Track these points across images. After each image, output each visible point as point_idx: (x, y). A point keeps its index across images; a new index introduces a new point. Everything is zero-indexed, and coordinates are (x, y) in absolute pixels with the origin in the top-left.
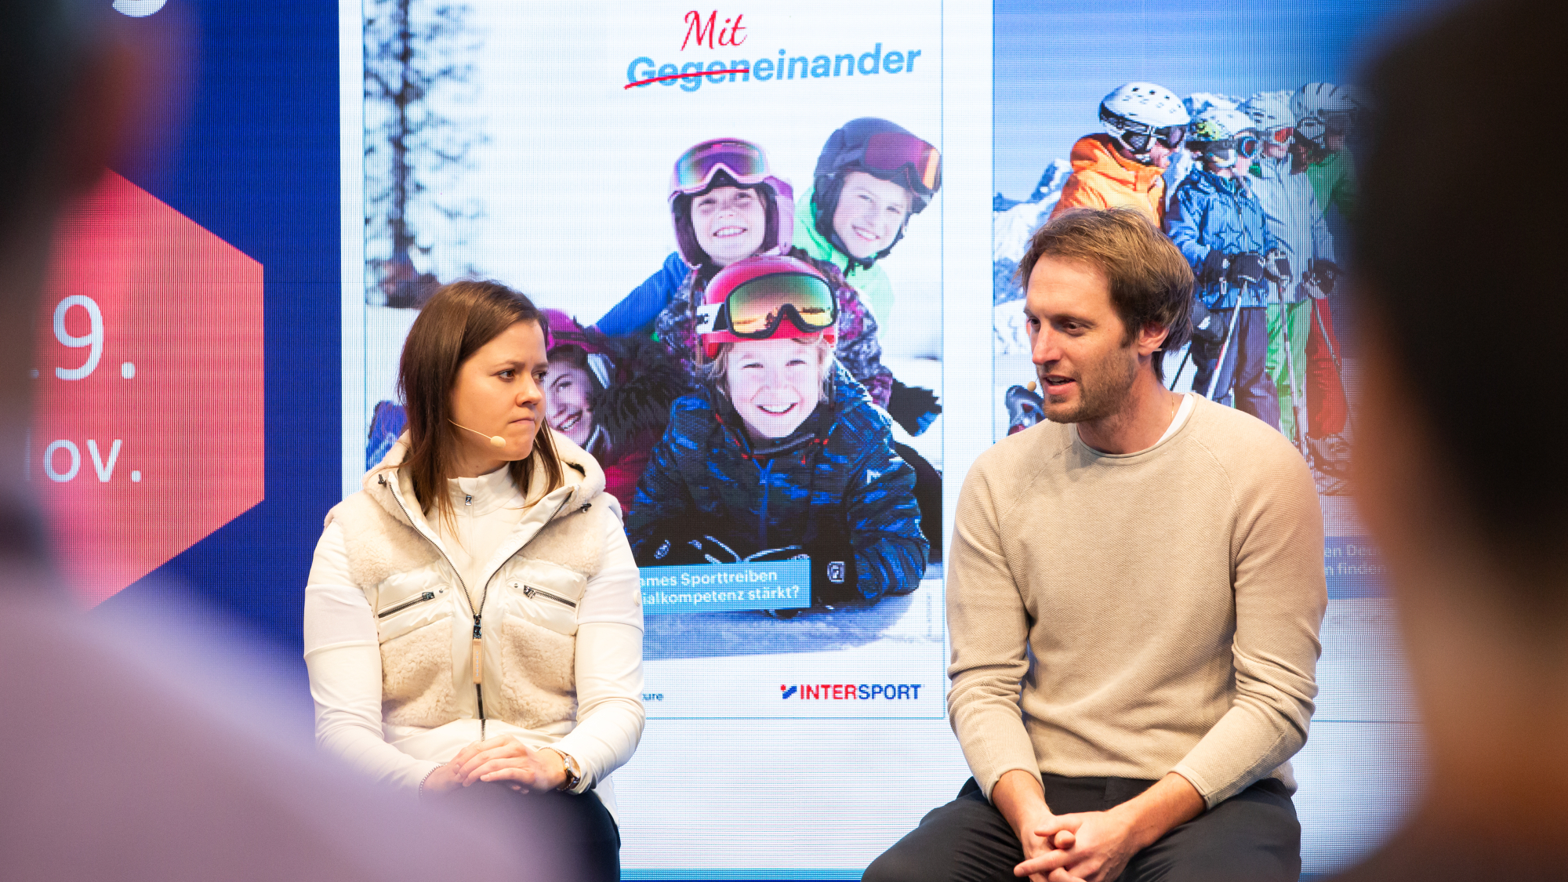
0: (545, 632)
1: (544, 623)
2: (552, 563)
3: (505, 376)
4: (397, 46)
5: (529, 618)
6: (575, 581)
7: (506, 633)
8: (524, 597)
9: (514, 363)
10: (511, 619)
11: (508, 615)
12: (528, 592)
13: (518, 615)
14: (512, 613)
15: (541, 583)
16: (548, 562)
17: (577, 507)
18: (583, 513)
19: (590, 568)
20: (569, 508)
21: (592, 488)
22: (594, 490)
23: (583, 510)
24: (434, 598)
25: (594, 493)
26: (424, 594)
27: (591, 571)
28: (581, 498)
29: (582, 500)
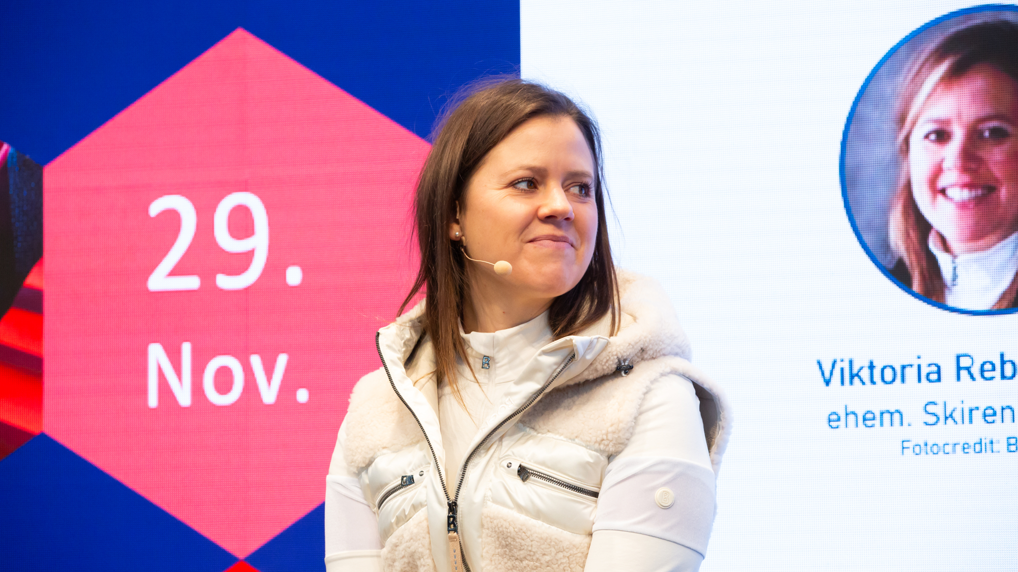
0: (541, 528)
1: (538, 514)
2: (562, 437)
3: (523, 186)
5: (520, 508)
6: (588, 463)
7: (486, 526)
8: (518, 480)
9: (531, 169)
10: (493, 509)
11: (490, 503)
12: (523, 473)
13: (504, 504)
14: (495, 501)
15: (543, 464)
16: (557, 436)
17: (608, 367)
18: (622, 376)
19: (608, 445)
20: (592, 368)
21: (630, 344)
22: (635, 347)
23: (623, 373)
24: (414, 482)
25: (637, 351)
26: (405, 479)
27: (611, 449)
28: (610, 356)
29: (612, 358)
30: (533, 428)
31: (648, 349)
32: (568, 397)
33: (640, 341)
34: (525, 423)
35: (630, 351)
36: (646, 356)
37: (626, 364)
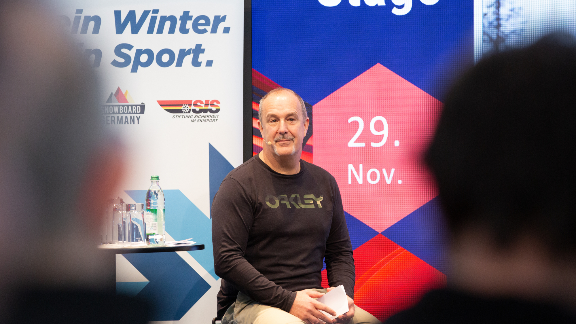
4: (495, 23)
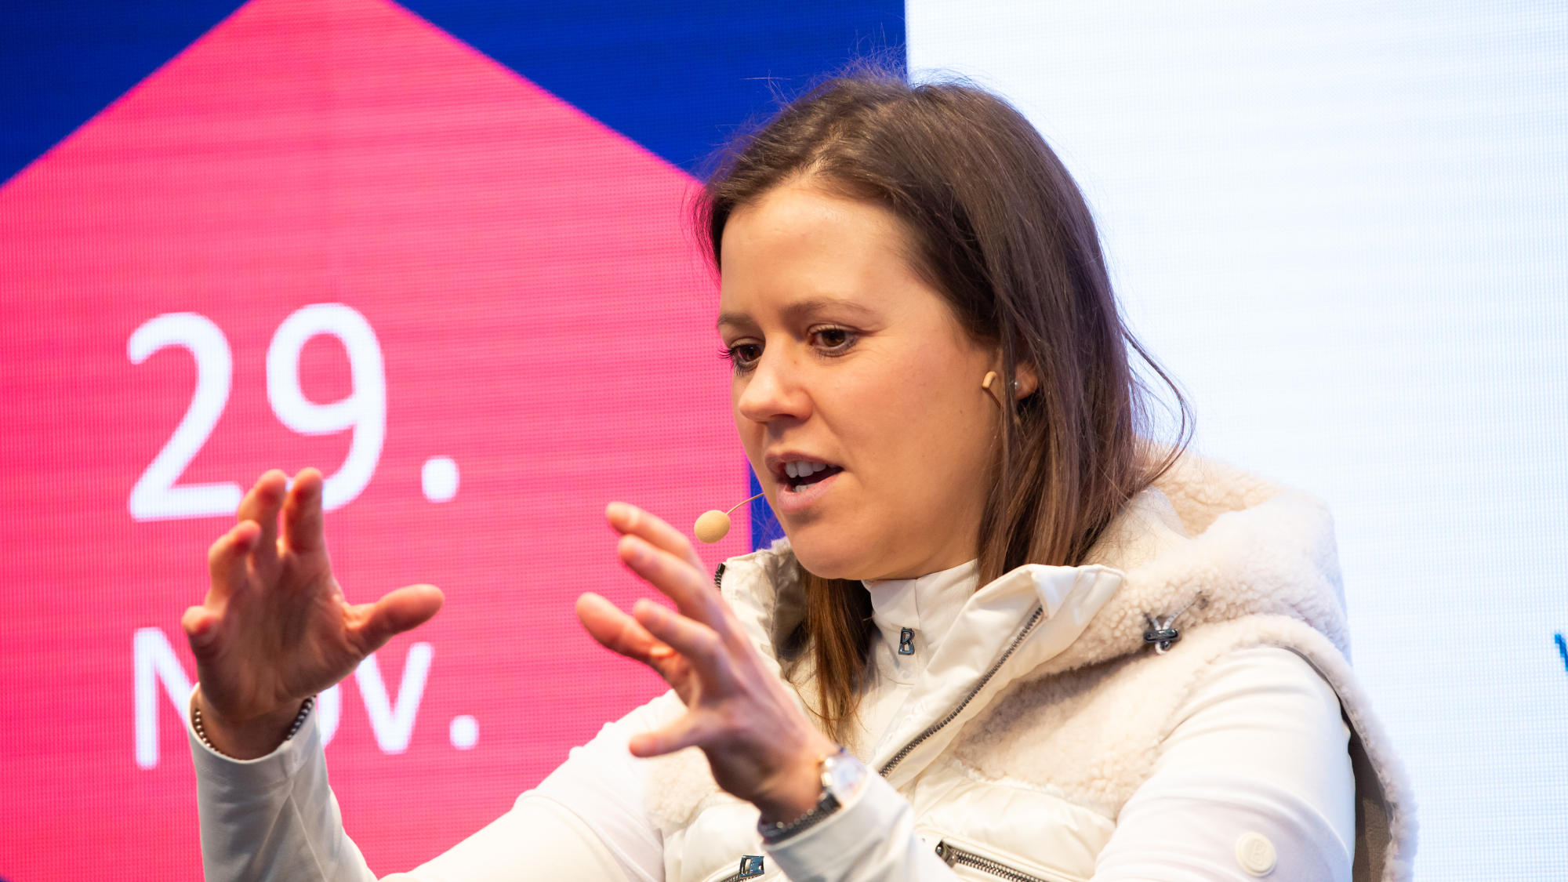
2: (1025, 783)
8: (939, 863)
12: (947, 858)
16: (1017, 783)
17: (1124, 633)
18: (1158, 654)
19: (1103, 790)
20: (1090, 635)
21: (1169, 584)
22: (1182, 590)
23: (1158, 647)
24: (762, 872)
25: (1187, 601)
26: (748, 862)
27: (1110, 797)
28: (1126, 609)
29: (1130, 613)
30: (979, 769)
31: (1212, 598)
32: (1053, 702)
33: (1191, 579)
34: (965, 757)
35: (1169, 597)
36: (1210, 614)
37: (1166, 627)
